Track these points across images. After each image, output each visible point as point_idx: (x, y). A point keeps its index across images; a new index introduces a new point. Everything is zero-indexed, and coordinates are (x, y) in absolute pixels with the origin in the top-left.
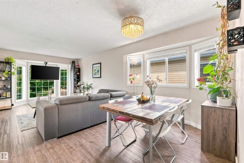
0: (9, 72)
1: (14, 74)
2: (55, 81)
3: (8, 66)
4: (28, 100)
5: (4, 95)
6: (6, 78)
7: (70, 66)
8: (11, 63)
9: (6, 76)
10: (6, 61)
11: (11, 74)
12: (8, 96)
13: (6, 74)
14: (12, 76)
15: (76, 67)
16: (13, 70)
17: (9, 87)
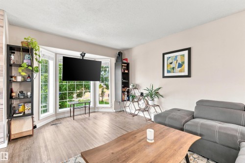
0: (29, 66)
1: (37, 71)
2: (92, 82)
3: (27, 56)
4: (56, 114)
5: (21, 109)
6: (23, 77)
7: (114, 60)
8: (32, 49)
9: (24, 74)
10: (25, 45)
11: (32, 71)
12: (27, 112)
13: (23, 71)
14: (35, 75)
15: (125, 61)
16: (35, 64)
17: (29, 94)
